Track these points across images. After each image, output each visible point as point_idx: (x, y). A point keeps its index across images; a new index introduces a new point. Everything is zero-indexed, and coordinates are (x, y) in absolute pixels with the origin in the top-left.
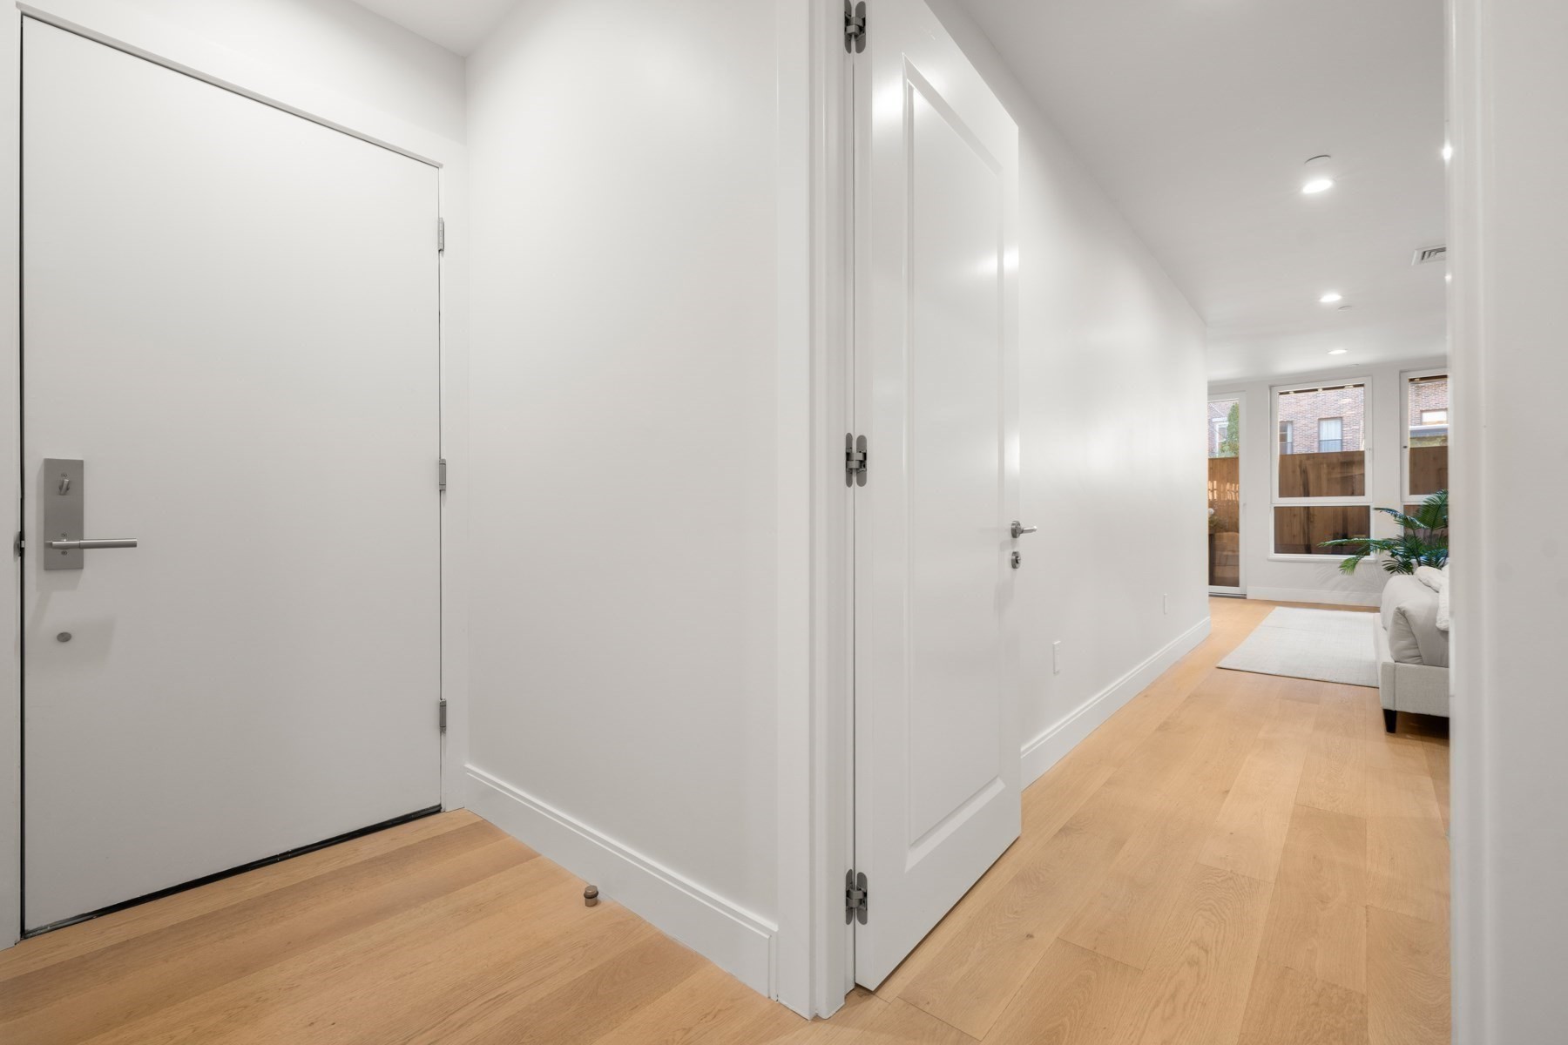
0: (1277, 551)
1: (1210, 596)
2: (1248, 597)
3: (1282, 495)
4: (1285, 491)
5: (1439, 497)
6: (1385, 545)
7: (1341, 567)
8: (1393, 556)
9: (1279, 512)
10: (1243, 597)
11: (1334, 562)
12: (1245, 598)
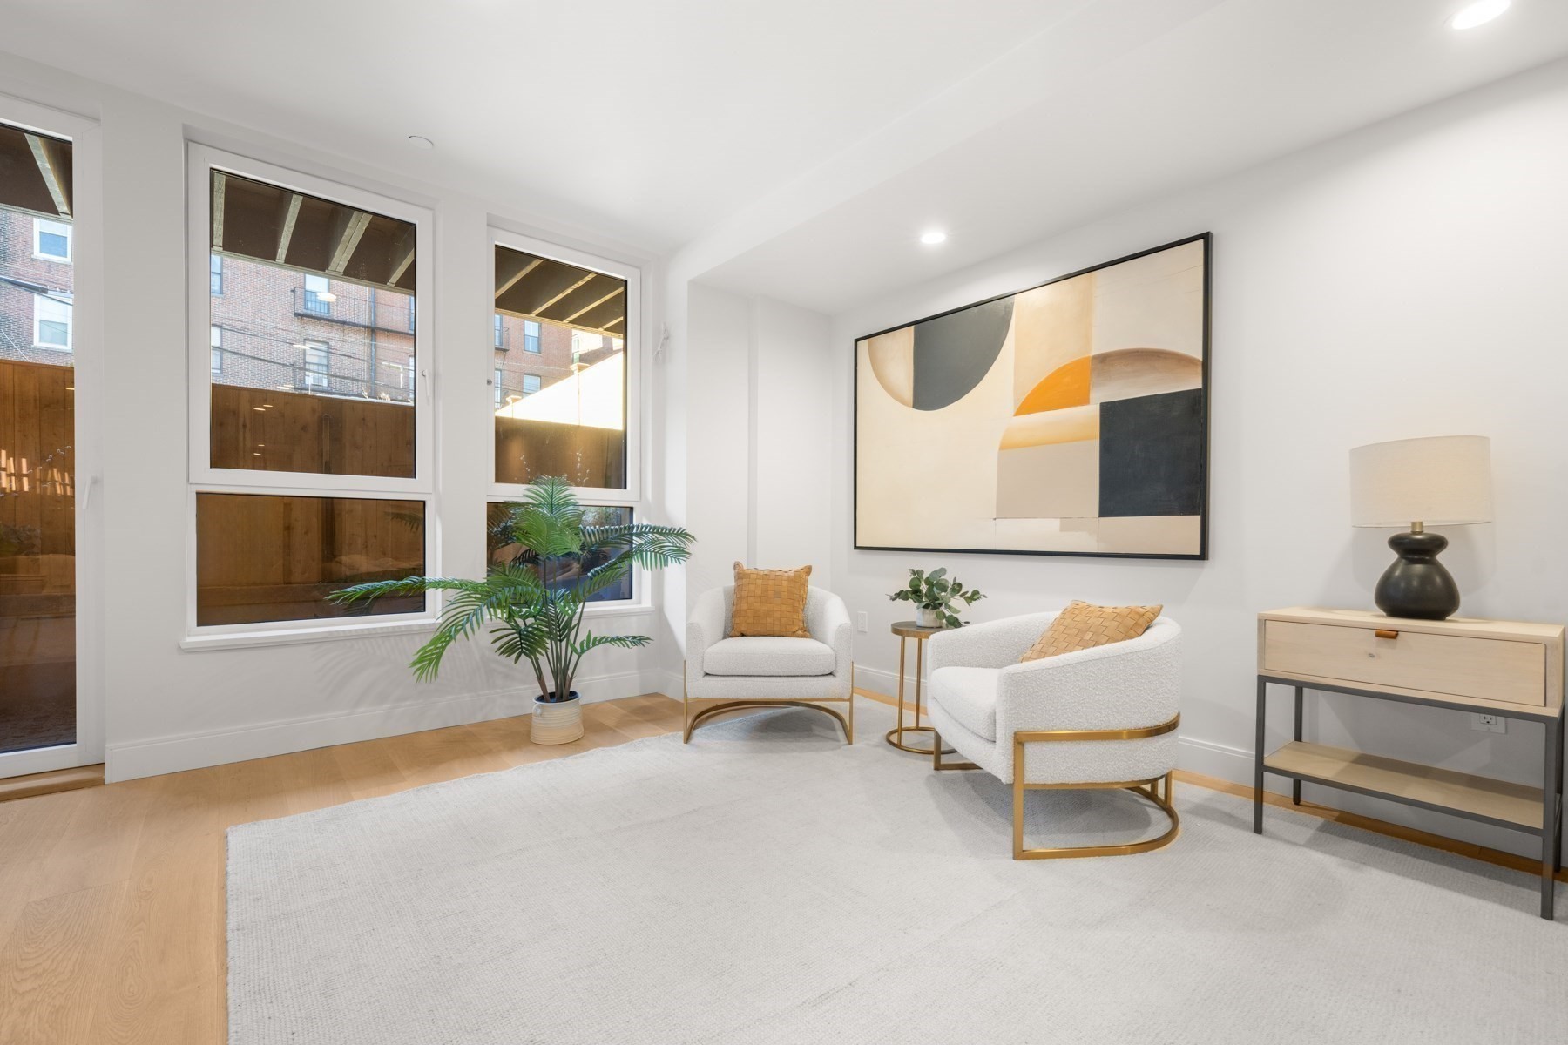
0: (207, 616)
2: (111, 775)
3: (220, 459)
4: (224, 454)
5: (546, 490)
6: (466, 592)
7: (414, 664)
8: (510, 617)
9: (206, 502)
10: (91, 776)
12: (98, 783)
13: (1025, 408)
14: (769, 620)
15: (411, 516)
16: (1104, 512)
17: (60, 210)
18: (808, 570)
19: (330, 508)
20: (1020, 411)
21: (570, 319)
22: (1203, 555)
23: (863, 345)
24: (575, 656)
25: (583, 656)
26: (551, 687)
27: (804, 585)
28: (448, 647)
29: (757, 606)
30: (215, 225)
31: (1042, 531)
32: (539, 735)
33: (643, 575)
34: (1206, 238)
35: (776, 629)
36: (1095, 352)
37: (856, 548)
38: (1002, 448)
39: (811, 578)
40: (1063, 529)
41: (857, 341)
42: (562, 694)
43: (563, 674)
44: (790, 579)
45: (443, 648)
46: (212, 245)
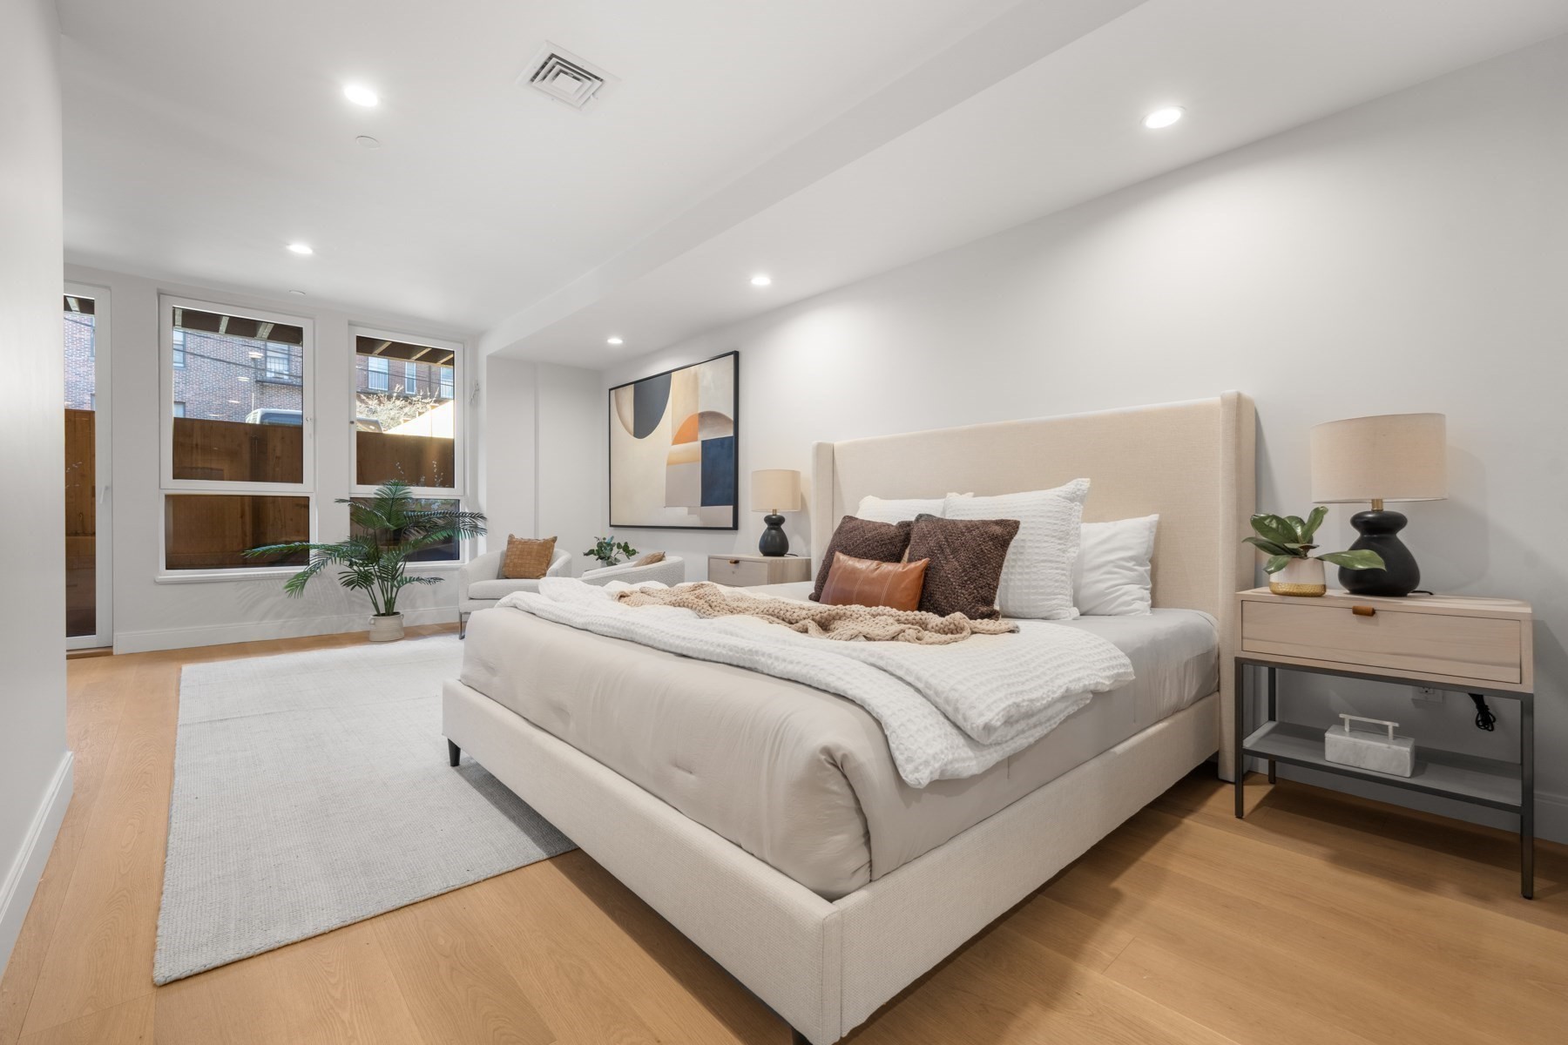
0: (171, 565)
1: (69, 657)
2: (116, 651)
3: (178, 474)
4: (181, 471)
5: (390, 490)
6: (332, 551)
7: (286, 587)
8: (351, 565)
9: (174, 501)
10: (106, 651)
11: (281, 577)
12: (111, 654)
13: (676, 441)
14: (523, 569)
15: (301, 505)
16: (704, 504)
17: (73, 309)
18: (554, 540)
19: (258, 502)
20: (673, 444)
21: (442, 361)
22: (735, 527)
23: (613, 392)
24: (395, 589)
25: (400, 589)
26: (383, 611)
27: (553, 547)
28: (309, 580)
29: (516, 561)
30: (176, 317)
31: (680, 515)
32: (373, 636)
33: (465, 544)
34: (736, 354)
35: (527, 574)
36: (700, 411)
37: (611, 526)
38: (668, 464)
39: (556, 544)
40: (689, 513)
41: (610, 390)
42: (390, 611)
43: (390, 603)
44: (540, 545)
45: (306, 580)
46: (174, 325)
